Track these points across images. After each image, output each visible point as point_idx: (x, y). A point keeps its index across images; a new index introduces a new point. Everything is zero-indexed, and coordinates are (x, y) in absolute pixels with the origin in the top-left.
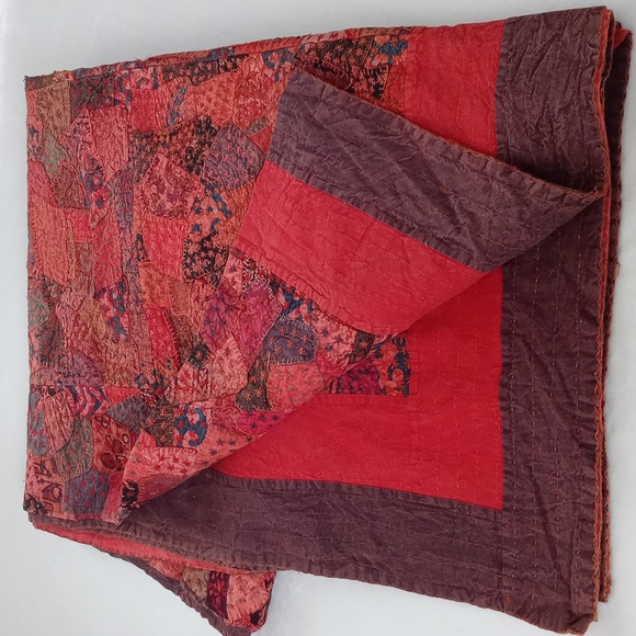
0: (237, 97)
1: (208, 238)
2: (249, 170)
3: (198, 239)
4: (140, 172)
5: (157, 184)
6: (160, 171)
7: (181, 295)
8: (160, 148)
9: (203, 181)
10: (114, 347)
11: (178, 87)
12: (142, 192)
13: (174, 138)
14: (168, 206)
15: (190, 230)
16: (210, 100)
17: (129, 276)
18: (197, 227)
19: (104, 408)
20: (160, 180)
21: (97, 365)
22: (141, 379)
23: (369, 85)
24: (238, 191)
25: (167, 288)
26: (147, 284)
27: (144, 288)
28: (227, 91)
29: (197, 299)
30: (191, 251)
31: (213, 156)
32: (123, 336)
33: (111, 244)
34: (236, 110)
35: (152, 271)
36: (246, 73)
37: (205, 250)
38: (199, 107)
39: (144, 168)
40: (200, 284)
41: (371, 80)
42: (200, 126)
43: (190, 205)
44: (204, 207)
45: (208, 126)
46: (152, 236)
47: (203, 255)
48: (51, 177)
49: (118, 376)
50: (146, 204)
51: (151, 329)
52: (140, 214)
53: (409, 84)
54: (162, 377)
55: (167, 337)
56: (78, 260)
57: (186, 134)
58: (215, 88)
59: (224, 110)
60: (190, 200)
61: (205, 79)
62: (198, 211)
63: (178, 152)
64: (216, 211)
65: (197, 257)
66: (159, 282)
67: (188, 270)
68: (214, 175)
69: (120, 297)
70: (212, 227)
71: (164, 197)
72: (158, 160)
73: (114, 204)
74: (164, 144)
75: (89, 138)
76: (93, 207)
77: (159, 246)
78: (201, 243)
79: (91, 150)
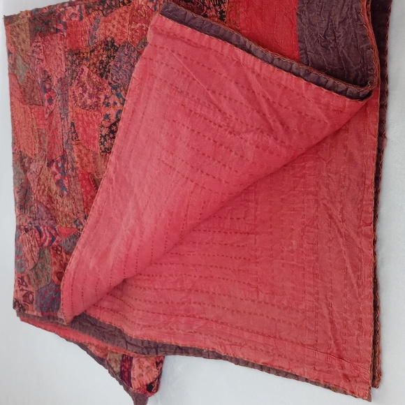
0: (130, 23)
1: (115, 124)
4: (72, 79)
5: (82, 86)
7: (99, 164)
8: (85, 62)
9: (110, 84)
11: (95, 18)
12: (74, 92)
13: (92, 54)
14: (89, 102)
15: (102, 119)
16: (114, 26)
17: (67, 151)
18: (107, 116)
19: (58, 242)
20: (84, 84)
21: (52, 212)
22: (78, 222)
23: (216, 11)
25: (91, 160)
26: (78, 156)
27: (76, 159)
28: (124, 19)
31: (116, 66)
32: (65, 193)
33: (56, 129)
34: (130, 33)
35: (81, 148)
36: (136, 6)
38: (107, 32)
39: (75, 76)
41: (217, 7)
42: (107, 45)
44: (111, 102)
45: (113, 45)
46: (80, 123)
48: (21, 84)
49: (64, 220)
50: (76, 101)
51: (82, 187)
52: (72, 108)
53: (242, 10)
56: (40, 141)
57: (99, 51)
58: (117, 18)
59: (122, 33)
60: (102, 97)
61: (112, 12)
62: (108, 105)
63: (94, 64)
65: (107, 137)
66: (86, 155)
67: (102, 146)
69: (63, 165)
71: (86, 95)
73: (58, 101)
74: (87, 59)
75: (42, 57)
76: (46, 104)
77: (85, 130)
78: (110, 127)
79: (43, 64)
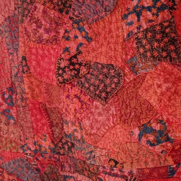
2: (105, 9)
3: (68, 57)
6: (38, 14)
10: (6, 128)
24: (97, 24)
29: (68, 97)
30: (62, 66)
37: (73, 64)
40: (70, 86)
43: (61, 35)
47: (72, 67)
54: (40, 146)
55: (44, 121)
64: (80, 38)
68: (80, 14)
70: (78, 49)
72: (36, 7)
